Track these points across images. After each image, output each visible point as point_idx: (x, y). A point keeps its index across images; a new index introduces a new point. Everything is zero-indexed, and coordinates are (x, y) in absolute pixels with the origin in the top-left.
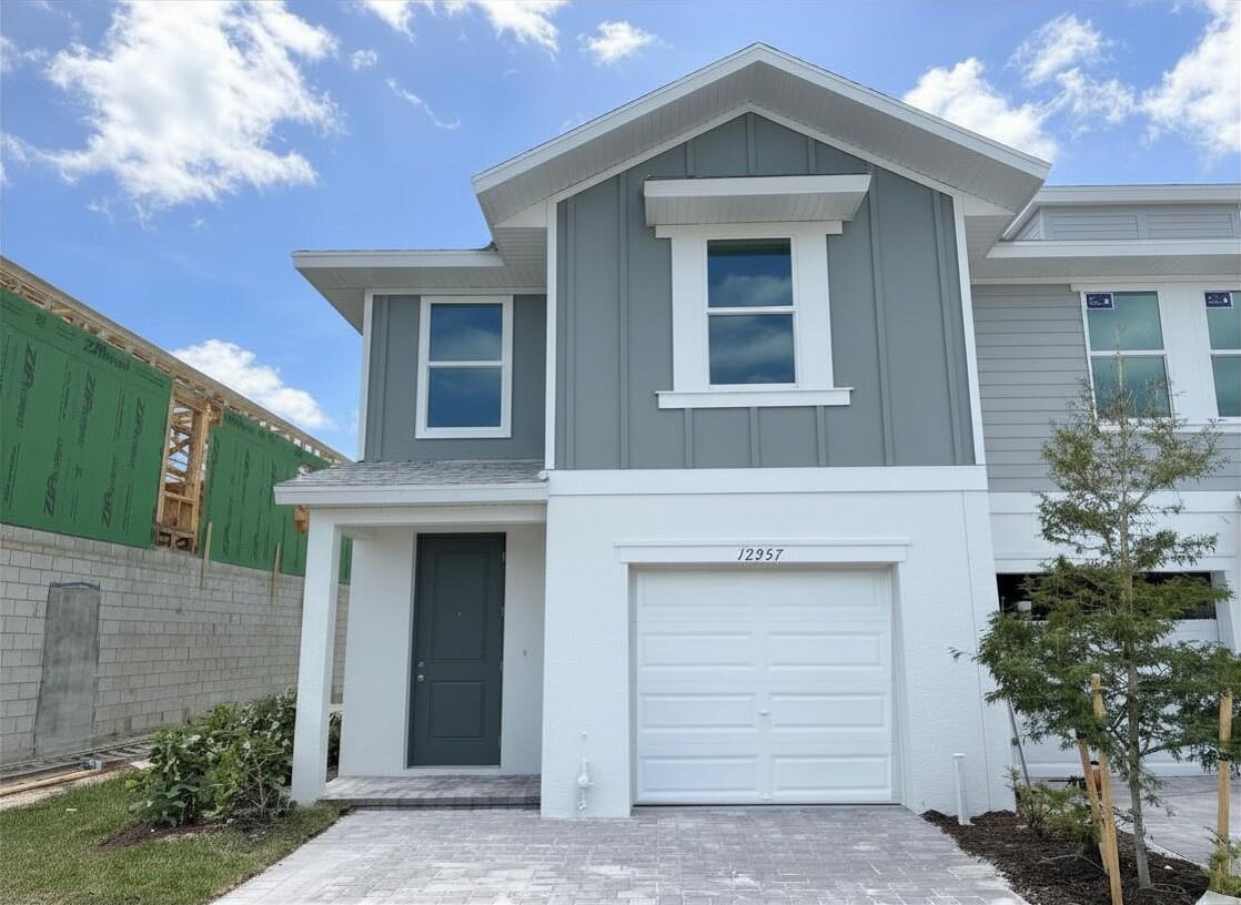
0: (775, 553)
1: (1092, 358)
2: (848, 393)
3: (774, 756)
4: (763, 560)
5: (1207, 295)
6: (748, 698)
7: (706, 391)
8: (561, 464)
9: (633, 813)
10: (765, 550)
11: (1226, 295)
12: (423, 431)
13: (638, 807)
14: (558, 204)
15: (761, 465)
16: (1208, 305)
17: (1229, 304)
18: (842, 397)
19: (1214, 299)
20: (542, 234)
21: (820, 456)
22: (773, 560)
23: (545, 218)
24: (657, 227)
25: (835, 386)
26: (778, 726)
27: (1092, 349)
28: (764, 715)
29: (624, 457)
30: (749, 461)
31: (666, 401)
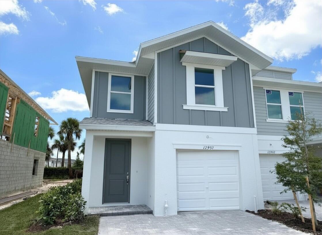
0: (212, 148)
1: (268, 105)
2: (227, 109)
3: (210, 198)
4: (209, 149)
5: (289, 93)
6: (203, 184)
7: (195, 105)
8: (159, 122)
9: (178, 214)
10: (210, 146)
11: (292, 93)
12: (109, 110)
13: (179, 212)
14: (158, 53)
15: (207, 125)
16: (289, 95)
17: (293, 95)
18: (226, 110)
19: (291, 94)
20: (153, 60)
21: (220, 123)
22: (212, 149)
23: (154, 56)
24: (182, 63)
25: (224, 107)
26: (211, 191)
27: (267, 103)
28: (207, 188)
29: (174, 121)
30: (205, 124)
31: (185, 107)
